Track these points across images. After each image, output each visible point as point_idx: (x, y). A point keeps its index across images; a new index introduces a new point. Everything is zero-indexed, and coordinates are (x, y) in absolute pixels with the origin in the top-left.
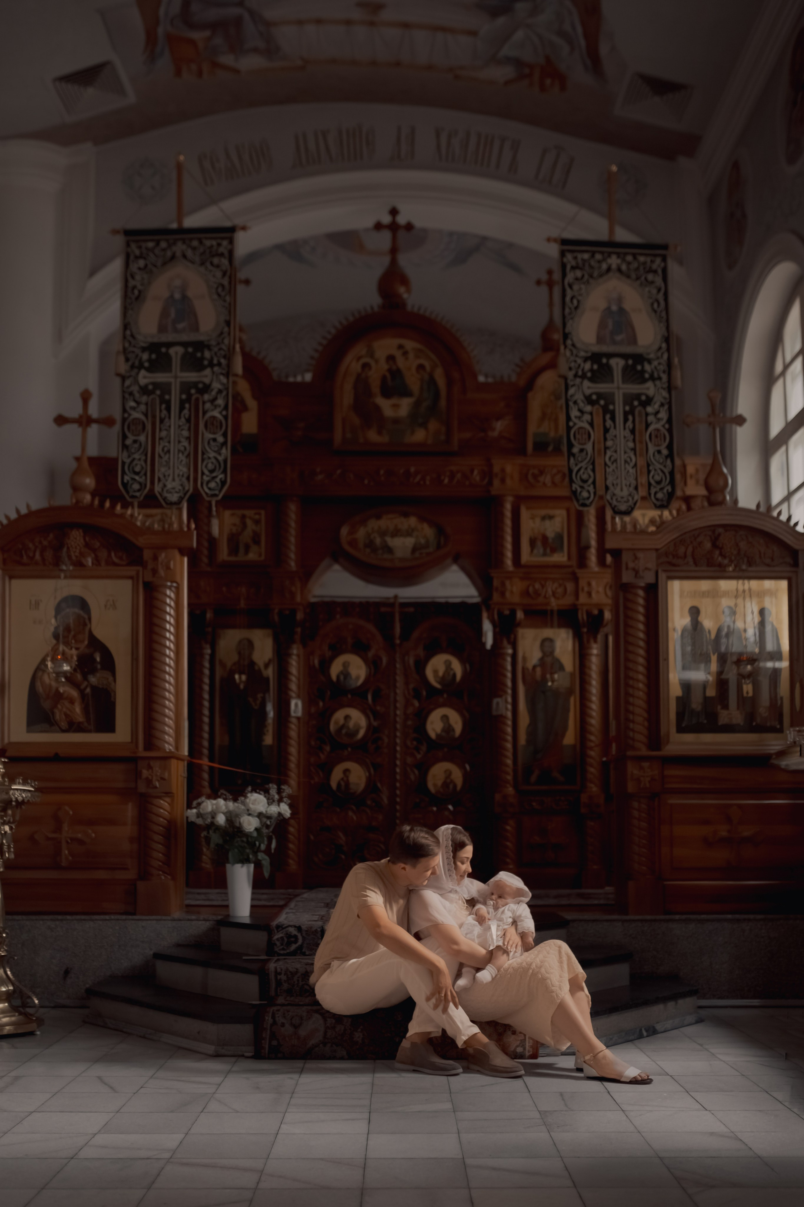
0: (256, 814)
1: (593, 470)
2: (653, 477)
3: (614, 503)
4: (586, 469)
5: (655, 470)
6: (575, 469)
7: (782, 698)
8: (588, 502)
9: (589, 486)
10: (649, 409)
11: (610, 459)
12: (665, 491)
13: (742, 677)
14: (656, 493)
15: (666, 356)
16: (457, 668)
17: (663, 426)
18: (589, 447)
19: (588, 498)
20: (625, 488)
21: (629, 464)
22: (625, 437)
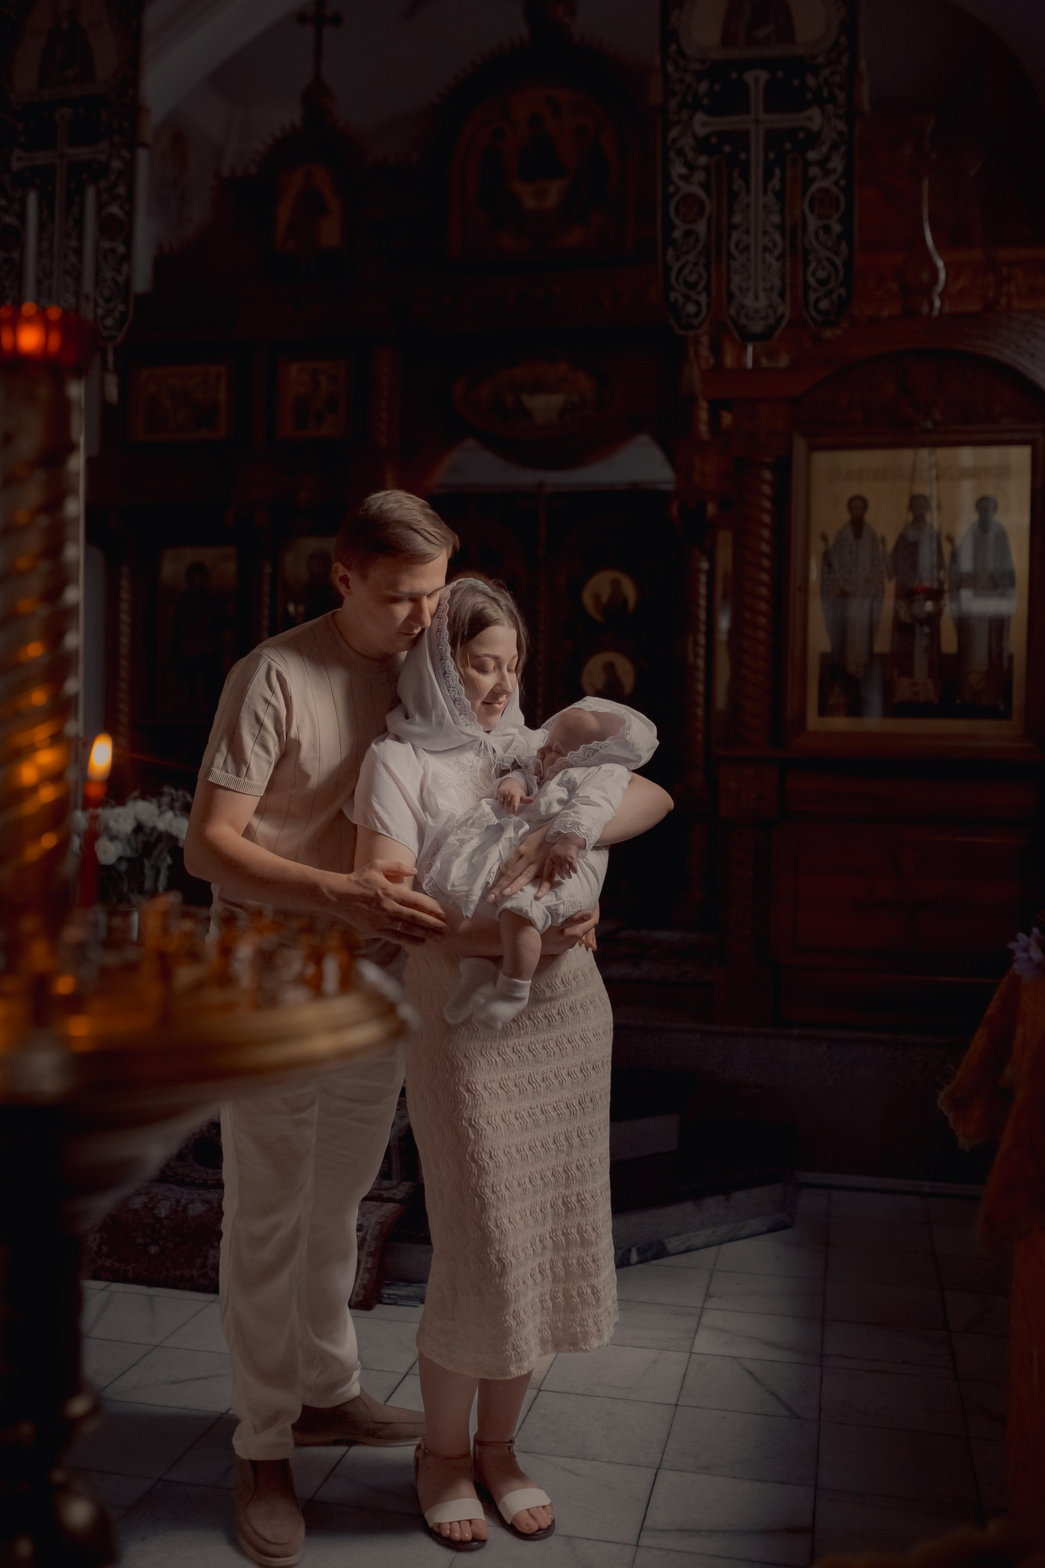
0: (122, 836)
1: (707, 267)
2: (814, 274)
3: (743, 321)
4: (696, 264)
5: (819, 261)
6: (676, 267)
7: (1011, 658)
8: (695, 322)
9: (699, 293)
10: (812, 155)
11: (737, 245)
12: (834, 297)
14: (818, 300)
15: (845, 59)
16: (629, 589)
17: (836, 183)
18: (701, 227)
19: (697, 314)
20: (762, 295)
21: (770, 252)
22: (765, 207)
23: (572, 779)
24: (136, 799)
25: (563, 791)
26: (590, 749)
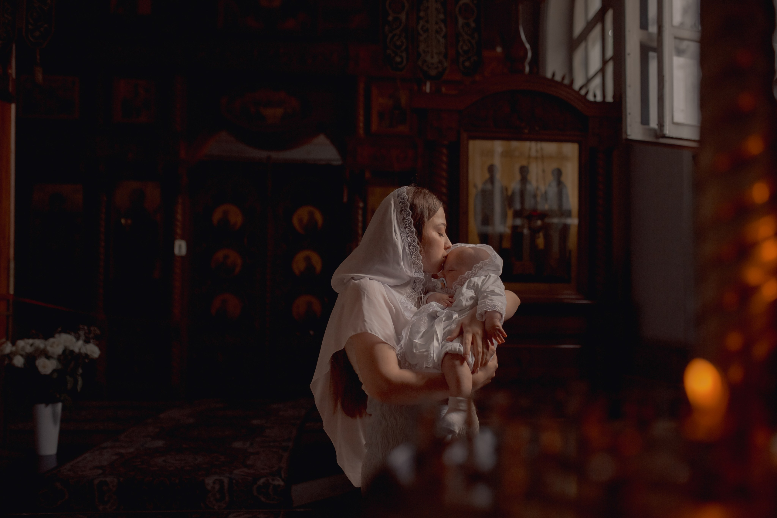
0: (55, 356)
1: (406, 38)
2: (461, 47)
3: (425, 68)
4: (400, 36)
5: (464, 41)
6: (389, 36)
8: (400, 67)
9: (402, 52)
11: (422, 28)
12: (472, 60)
13: (534, 231)
14: (464, 61)
16: (318, 217)
17: (472, 1)
19: (401, 63)
20: (435, 56)
21: (439, 33)
22: (436, 9)
23: (476, 284)
24: (60, 332)
25: (472, 291)
26: (478, 267)
